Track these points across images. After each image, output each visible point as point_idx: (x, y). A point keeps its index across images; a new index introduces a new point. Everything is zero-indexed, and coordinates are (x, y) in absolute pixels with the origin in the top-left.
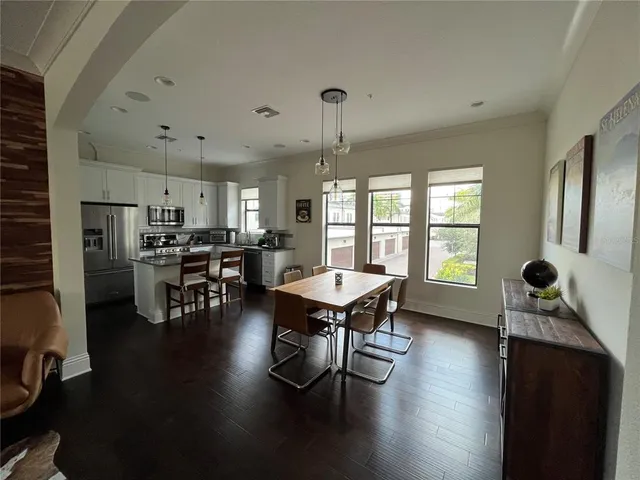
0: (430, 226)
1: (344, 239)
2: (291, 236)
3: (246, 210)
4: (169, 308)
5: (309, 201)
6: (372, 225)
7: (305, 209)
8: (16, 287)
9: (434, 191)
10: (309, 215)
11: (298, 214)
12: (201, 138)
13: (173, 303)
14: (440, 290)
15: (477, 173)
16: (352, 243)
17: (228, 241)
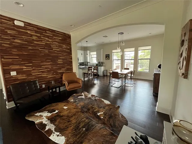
0: (139, 59)
1: (118, 64)
2: (104, 63)
3: (92, 57)
4: (84, 78)
5: (109, 55)
6: (125, 60)
7: (108, 57)
8: (69, 71)
9: (140, 52)
10: (109, 58)
11: (106, 58)
12: (87, 42)
13: (85, 77)
14: (141, 73)
15: (150, 47)
16: (120, 65)
17: (88, 65)
